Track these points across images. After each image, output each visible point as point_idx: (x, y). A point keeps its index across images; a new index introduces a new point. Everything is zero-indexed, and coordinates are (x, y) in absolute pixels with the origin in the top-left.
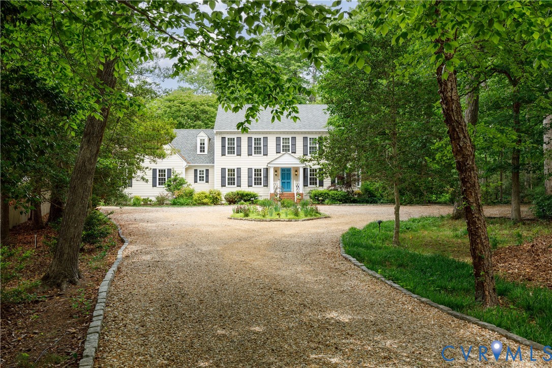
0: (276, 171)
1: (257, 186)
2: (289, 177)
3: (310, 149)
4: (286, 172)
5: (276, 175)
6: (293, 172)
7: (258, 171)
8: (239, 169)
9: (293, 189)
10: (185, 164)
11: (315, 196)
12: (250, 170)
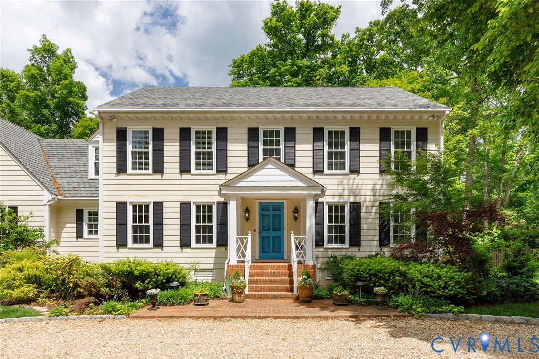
0: (247, 210)
1: (201, 245)
2: (278, 226)
3: (330, 157)
4: (271, 213)
5: (247, 219)
6: (287, 214)
7: (204, 210)
8: (159, 206)
9: (290, 251)
10: (47, 196)
11: (358, 278)
12: (185, 207)
